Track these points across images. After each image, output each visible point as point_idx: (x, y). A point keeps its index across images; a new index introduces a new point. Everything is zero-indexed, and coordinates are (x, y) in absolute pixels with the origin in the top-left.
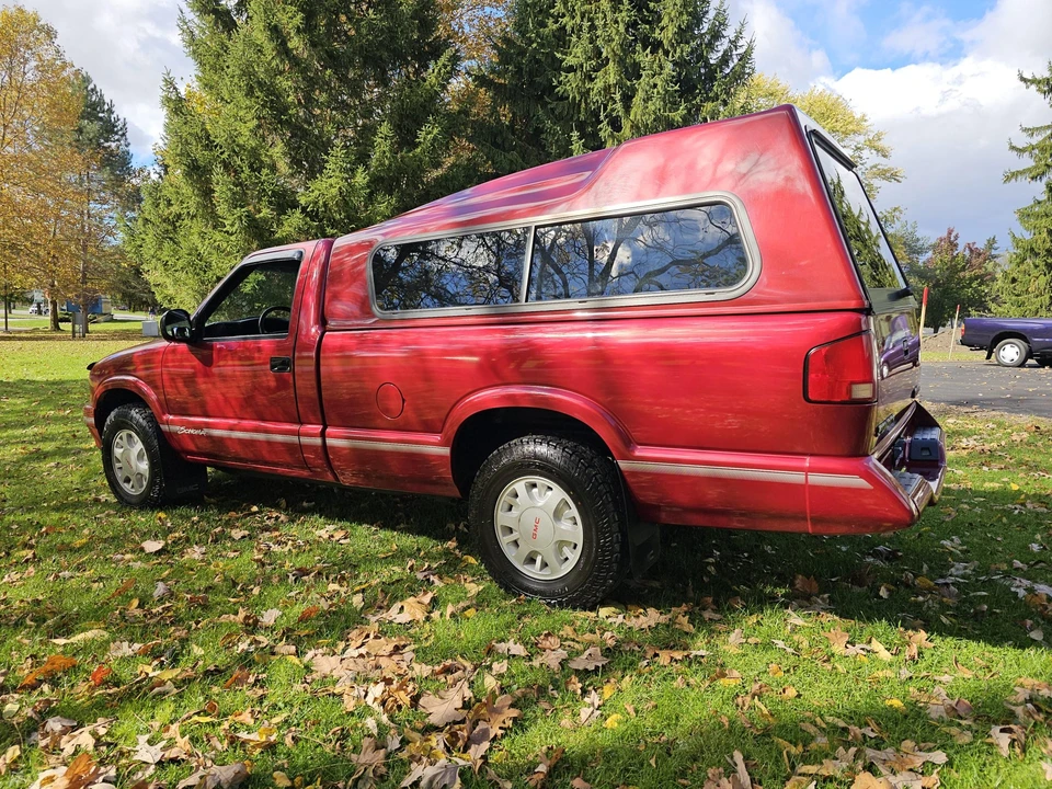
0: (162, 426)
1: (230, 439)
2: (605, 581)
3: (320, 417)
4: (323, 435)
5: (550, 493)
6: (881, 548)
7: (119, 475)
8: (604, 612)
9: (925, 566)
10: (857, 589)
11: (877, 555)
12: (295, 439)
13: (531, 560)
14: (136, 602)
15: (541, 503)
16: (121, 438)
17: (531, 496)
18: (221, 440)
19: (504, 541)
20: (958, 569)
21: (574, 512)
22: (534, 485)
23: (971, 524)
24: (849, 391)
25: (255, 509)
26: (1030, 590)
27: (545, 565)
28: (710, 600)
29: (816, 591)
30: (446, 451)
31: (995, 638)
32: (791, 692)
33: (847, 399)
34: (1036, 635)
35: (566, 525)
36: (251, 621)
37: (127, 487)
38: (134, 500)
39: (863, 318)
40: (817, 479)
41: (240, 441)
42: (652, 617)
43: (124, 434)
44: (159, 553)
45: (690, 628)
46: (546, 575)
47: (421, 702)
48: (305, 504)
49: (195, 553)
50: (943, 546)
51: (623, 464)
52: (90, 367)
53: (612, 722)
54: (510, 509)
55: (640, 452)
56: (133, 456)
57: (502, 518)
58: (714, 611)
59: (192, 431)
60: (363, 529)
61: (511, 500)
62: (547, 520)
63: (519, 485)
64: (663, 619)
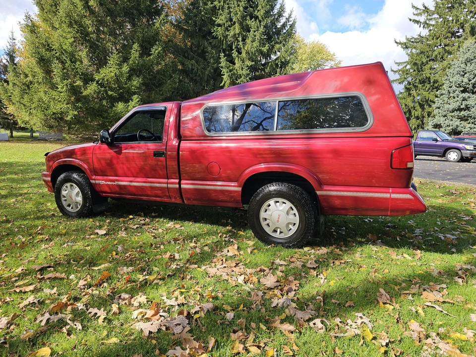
0: (91, 181)
1: (130, 186)
2: (308, 237)
3: (177, 175)
4: (180, 183)
5: (284, 205)
6: (389, 224)
7: (64, 204)
8: (306, 249)
10: (388, 238)
11: (388, 227)
12: (165, 185)
13: (275, 231)
14: (115, 253)
15: (281, 208)
16: (67, 187)
17: (276, 206)
18: (125, 186)
19: (264, 224)
20: (418, 231)
21: (295, 211)
22: (278, 202)
24: (406, 165)
25: (131, 217)
26: (445, 237)
27: (281, 232)
28: (342, 243)
29: (376, 239)
30: (240, 189)
32: (387, 271)
33: (405, 168)
34: (454, 250)
35: (291, 217)
36: (172, 257)
37: (69, 209)
38: (73, 215)
39: (411, 139)
40: (394, 196)
41: (135, 187)
42: (324, 250)
43: (68, 185)
44: (105, 235)
45: (341, 253)
46: (282, 236)
48: (153, 214)
49: (122, 234)
50: (409, 223)
51: (318, 193)
53: (332, 283)
54: (266, 211)
55: (326, 187)
56: (73, 194)
57: (263, 215)
58: (345, 247)
59: (109, 183)
61: (267, 208)
63: (271, 202)
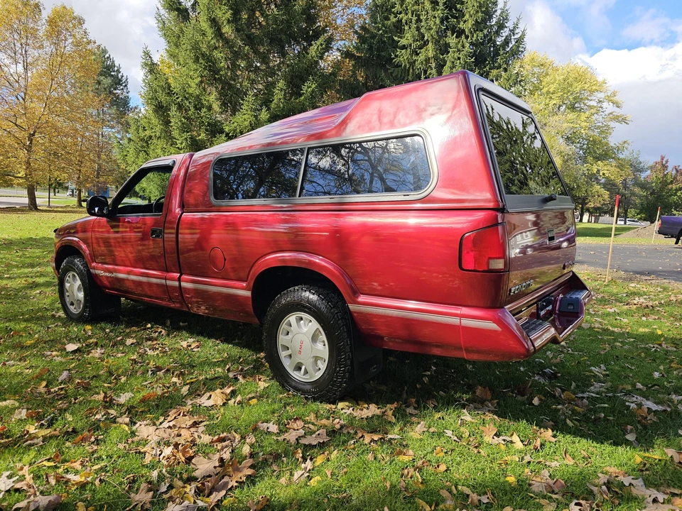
0: (91, 270)
1: (128, 280)
2: (341, 384)
3: (178, 268)
4: (179, 279)
5: (310, 324)
6: (547, 370)
7: (68, 300)
8: (341, 405)
9: (574, 384)
10: (519, 398)
11: (544, 375)
12: (163, 281)
13: (298, 368)
14: (44, 383)
15: (305, 330)
16: (69, 277)
17: (299, 326)
18: (122, 280)
19: (283, 354)
20: (597, 387)
21: (323, 337)
22: (301, 319)
23: (617, 357)
24: (488, 264)
25: (149, 326)
27: (306, 372)
29: (489, 398)
30: (248, 294)
31: (600, 437)
32: (443, 468)
33: (486, 269)
34: (631, 437)
35: (320, 346)
36: (108, 399)
37: (72, 308)
38: (75, 317)
39: (500, 215)
40: (467, 322)
41: (133, 281)
42: (372, 410)
43: (71, 274)
44: (74, 352)
45: (394, 420)
46: (307, 379)
47: (193, 461)
48: (181, 324)
49: (97, 353)
50: (591, 371)
51: (352, 307)
52: (55, 231)
54: (288, 334)
55: (362, 298)
56: (75, 288)
57: (282, 339)
58: (415, 408)
59: (107, 274)
60: (210, 342)
61: (287, 328)
62: (307, 341)
63: (292, 318)
64: (378, 412)
